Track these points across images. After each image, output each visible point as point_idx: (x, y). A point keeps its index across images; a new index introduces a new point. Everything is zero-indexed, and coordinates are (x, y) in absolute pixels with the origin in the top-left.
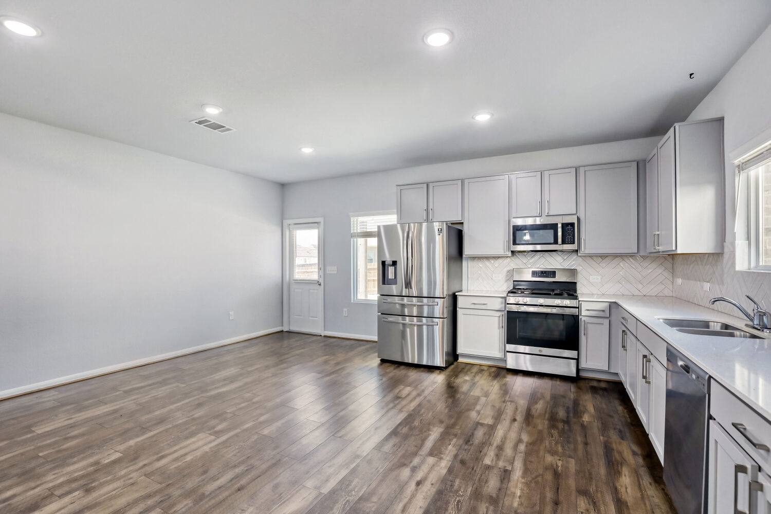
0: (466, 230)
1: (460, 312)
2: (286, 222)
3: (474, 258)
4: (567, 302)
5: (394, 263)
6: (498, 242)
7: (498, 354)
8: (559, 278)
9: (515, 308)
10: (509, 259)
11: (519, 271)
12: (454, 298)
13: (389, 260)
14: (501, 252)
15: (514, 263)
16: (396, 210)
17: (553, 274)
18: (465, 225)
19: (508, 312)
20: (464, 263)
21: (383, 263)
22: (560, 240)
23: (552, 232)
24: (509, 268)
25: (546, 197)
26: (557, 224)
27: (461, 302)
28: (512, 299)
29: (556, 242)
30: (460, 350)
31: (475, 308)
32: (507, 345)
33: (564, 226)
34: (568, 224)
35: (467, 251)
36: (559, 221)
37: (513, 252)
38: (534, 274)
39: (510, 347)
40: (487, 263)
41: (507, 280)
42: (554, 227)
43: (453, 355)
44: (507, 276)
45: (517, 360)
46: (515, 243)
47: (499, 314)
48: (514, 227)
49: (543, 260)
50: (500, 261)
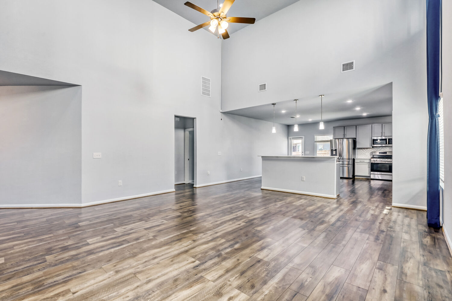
0: (357, 140)
1: (356, 164)
2: (289, 137)
3: (359, 149)
4: (389, 160)
5: (336, 150)
6: (368, 144)
7: (368, 175)
8: (388, 154)
9: (373, 162)
10: (371, 149)
11: (375, 152)
12: (354, 160)
13: (334, 149)
14: (369, 147)
15: (373, 150)
16: (332, 134)
17: (386, 153)
18: (357, 139)
19: (371, 163)
20: (356, 150)
21: (332, 150)
22: (388, 143)
23: (385, 141)
24: (371, 152)
25: (384, 131)
26: (387, 139)
27: (356, 161)
28: (372, 160)
29: (386, 144)
30: (356, 174)
31: (361, 162)
32: (371, 172)
33: (389, 139)
34: (390, 139)
35: (358, 146)
36: (387, 138)
37: (373, 147)
38: (380, 153)
39: (372, 173)
40: (364, 150)
41: (371, 155)
42: (386, 140)
43: (354, 176)
44: (371, 154)
45: (374, 176)
46: (373, 144)
47: (368, 164)
48: (373, 140)
49: (383, 149)
50: (369, 149)
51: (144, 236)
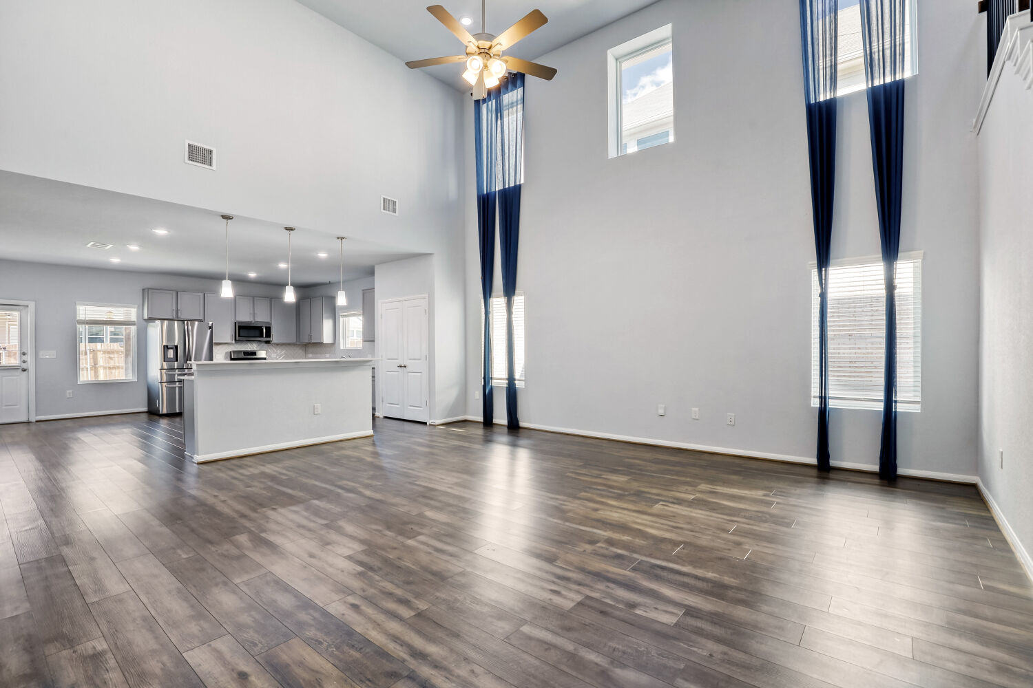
5: (175, 348)
13: (170, 344)
14: (229, 341)
21: (166, 347)
22: (264, 336)
23: (258, 331)
24: (227, 351)
25: (256, 312)
26: (262, 327)
33: (266, 328)
37: (236, 341)
44: (226, 355)
46: (239, 336)
48: (239, 326)
51: (598, 555)
